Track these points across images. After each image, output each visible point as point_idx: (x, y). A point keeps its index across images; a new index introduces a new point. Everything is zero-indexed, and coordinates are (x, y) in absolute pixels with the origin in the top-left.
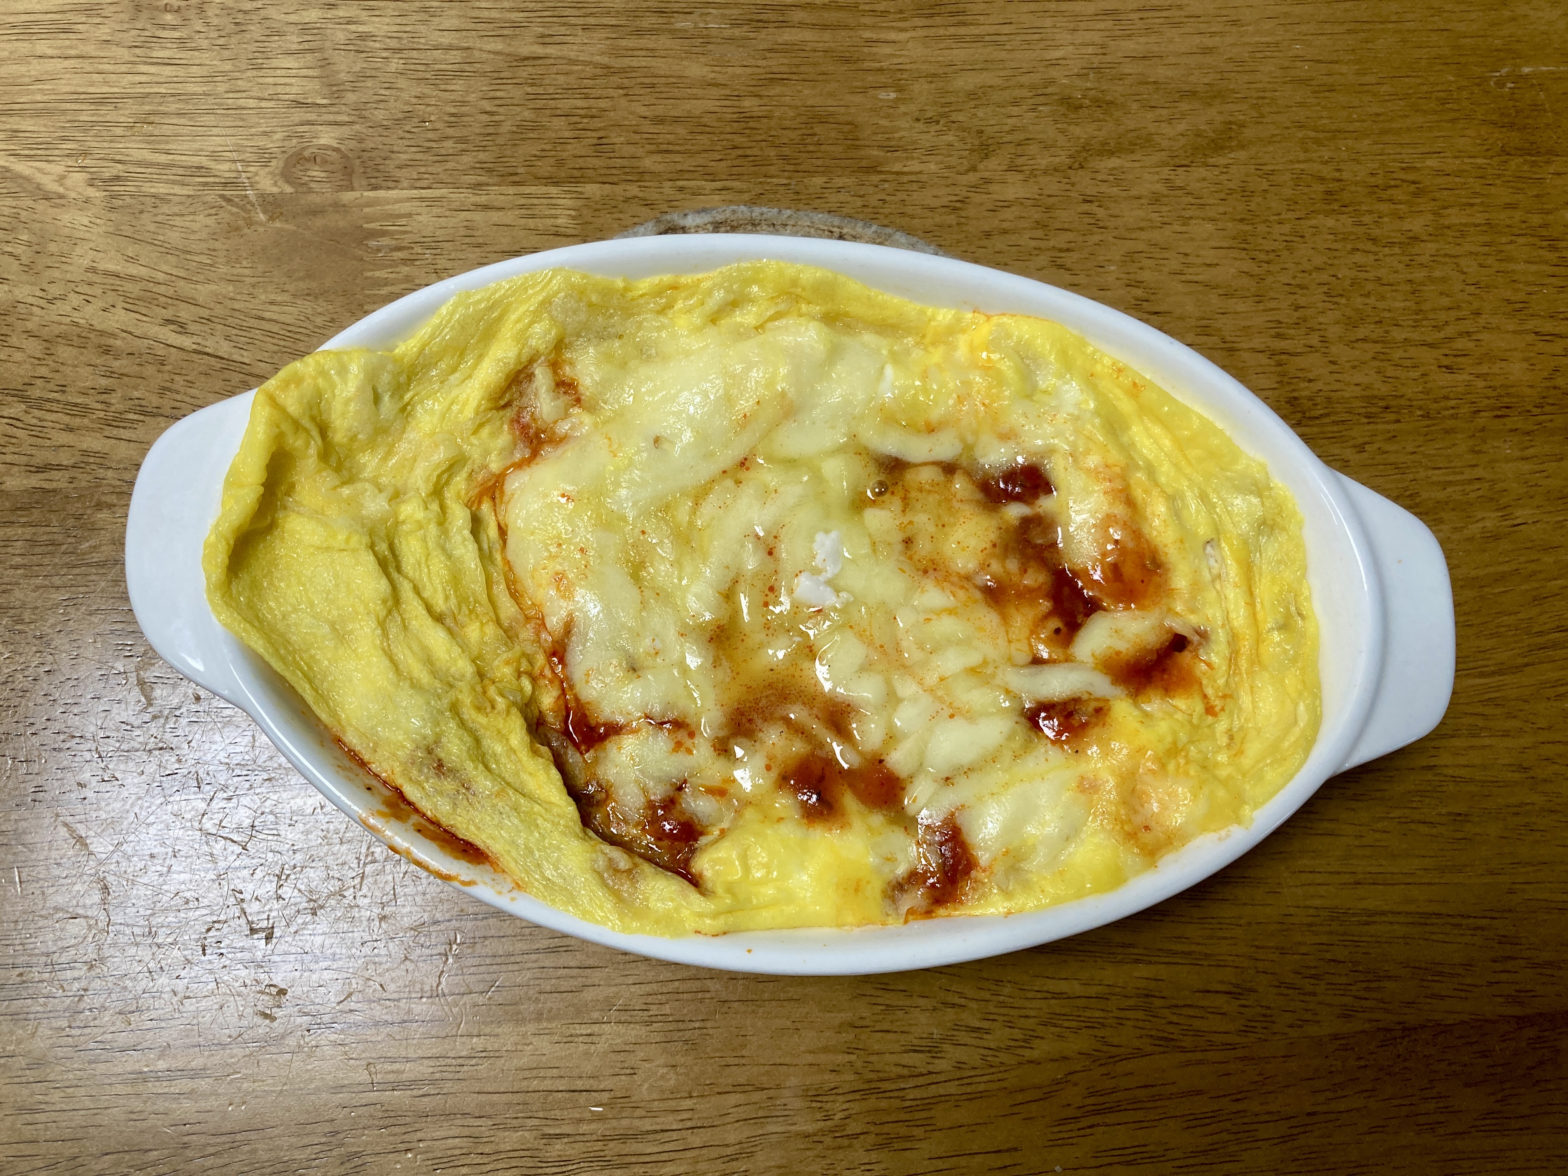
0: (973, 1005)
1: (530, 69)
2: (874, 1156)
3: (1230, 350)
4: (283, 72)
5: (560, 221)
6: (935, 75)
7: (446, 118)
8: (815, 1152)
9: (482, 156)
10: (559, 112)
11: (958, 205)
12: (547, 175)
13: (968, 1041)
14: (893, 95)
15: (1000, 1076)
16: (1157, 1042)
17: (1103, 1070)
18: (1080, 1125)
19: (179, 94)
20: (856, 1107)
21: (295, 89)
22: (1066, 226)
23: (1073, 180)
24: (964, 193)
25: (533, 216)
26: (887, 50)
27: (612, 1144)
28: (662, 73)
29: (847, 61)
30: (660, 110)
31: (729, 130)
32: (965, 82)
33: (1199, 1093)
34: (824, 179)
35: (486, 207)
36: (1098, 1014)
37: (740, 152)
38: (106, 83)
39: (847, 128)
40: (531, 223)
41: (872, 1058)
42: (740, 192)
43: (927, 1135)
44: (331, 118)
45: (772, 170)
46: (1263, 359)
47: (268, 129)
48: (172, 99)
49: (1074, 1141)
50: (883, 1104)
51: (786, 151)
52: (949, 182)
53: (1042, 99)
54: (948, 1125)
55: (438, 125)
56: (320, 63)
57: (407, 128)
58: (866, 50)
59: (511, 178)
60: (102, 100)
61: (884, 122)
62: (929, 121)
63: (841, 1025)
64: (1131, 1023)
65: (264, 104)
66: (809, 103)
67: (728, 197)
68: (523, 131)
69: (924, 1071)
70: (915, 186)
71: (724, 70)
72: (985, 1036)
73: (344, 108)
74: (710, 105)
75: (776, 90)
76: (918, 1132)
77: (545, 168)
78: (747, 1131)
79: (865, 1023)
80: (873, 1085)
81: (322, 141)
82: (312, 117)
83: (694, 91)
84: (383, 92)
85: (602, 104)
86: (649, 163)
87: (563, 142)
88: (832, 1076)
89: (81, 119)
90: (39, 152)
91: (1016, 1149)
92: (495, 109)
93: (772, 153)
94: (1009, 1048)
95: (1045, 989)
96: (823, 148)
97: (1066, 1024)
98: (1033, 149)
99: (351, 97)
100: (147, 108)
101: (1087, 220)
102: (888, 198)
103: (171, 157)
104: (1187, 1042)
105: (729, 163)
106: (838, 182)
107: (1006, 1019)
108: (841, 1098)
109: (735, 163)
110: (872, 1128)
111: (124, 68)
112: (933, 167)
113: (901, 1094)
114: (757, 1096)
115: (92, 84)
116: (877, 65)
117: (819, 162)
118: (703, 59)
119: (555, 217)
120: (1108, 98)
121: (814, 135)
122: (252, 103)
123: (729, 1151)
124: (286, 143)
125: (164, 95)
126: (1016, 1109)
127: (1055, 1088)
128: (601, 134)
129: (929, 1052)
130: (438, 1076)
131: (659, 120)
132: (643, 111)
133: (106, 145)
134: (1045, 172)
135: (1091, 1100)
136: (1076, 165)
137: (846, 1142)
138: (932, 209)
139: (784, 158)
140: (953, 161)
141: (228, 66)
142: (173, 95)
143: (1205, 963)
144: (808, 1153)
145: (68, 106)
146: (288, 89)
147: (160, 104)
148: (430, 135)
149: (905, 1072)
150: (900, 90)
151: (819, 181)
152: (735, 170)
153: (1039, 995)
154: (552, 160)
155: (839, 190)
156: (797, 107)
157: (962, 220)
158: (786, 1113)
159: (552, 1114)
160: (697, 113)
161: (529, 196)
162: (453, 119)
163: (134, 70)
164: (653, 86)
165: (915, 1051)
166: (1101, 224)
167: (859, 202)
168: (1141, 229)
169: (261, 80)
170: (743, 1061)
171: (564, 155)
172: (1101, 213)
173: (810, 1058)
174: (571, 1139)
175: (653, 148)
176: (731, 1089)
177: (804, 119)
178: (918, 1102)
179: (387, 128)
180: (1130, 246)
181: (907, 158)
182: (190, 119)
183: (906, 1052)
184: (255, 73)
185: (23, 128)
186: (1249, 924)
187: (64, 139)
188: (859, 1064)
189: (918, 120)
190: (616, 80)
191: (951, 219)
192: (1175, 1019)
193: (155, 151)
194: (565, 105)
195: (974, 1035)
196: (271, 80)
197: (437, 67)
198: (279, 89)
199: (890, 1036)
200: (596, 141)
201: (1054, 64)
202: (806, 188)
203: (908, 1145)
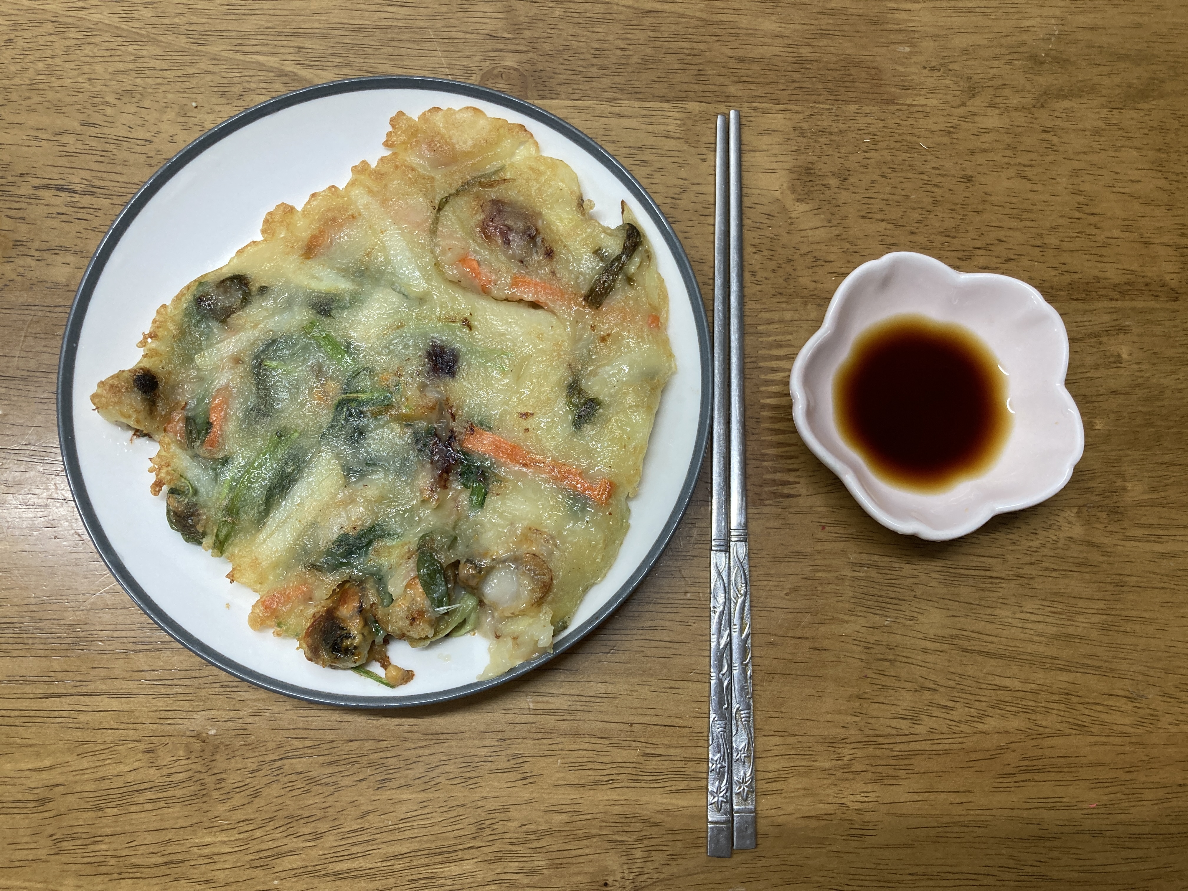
0: (942, 690)
1: (651, 19)
2: (870, 788)
3: (1146, 243)
4: (482, 14)
5: (669, 128)
6: (938, 36)
7: (593, 51)
8: (830, 781)
9: (617, 79)
10: (671, 51)
11: (952, 129)
12: (661, 95)
13: (939, 714)
14: (908, 49)
15: (961, 740)
16: (1074, 727)
17: (1034, 743)
18: (1015, 779)
19: (412, 27)
20: (859, 753)
21: (490, 26)
22: (1029, 148)
23: (1036, 115)
24: (956, 122)
25: (651, 123)
26: (904, 16)
27: (690, 764)
28: (744, 26)
29: (876, 24)
30: (741, 53)
31: (790, 69)
32: (960, 42)
33: (1102, 764)
34: (857, 107)
35: (619, 115)
36: (1031, 703)
37: (797, 85)
38: (362, 18)
39: (873, 71)
40: (650, 128)
41: (870, 721)
42: (797, 113)
43: (908, 776)
44: (513, 47)
45: (821, 98)
46: (1170, 251)
47: (470, 54)
48: (406, 30)
49: (1013, 789)
50: (878, 752)
51: (830, 85)
52: (946, 113)
53: (1016, 56)
54: (923, 770)
55: (588, 56)
56: (507, 9)
57: (566, 57)
58: (889, 15)
59: (636, 95)
60: (360, 29)
61: (900, 69)
62: (933, 69)
63: (851, 696)
64: (1055, 712)
65: (468, 36)
66: (848, 52)
67: (787, 116)
68: (646, 63)
69: (907, 732)
70: (920, 115)
71: (788, 26)
72: (951, 712)
73: (522, 41)
74: (777, 50)
75: (823, 42)
76: (902, 774)
77: (661, 89)
78: (783, 763)
79: (867, 696)
80: (871, 739)
81: (508, 63)
82: (501, 46)
83: (767, 40)
84: (549, 31)
85: (702, 46)
86: (732, 90)
87: (672, 72)
88: (842, 730)
89: (346, 41)
90: (317, 63)
91: (969, 791)
92: (626, 46)
93: (820, 86)
94: (967, 721)
95: (994, 682)
96: (857, 84)
97: (1008, 708)
98: (1007, 92)
99: (527, 34)
100: (390, 36)
101: (1044, 145)
102: (901, 122)
103: (405, 70)
104: (1095, 729)
105: (789, 92)
106: (867, 109)
107: (966, 701)
108: (848, 746)
109: (795, 92)
110: (869, 768)
111: (374, 8)
112: (934, 102)
113: (891, 746)
114: (791, 740)
115: (353, 18)
116: (896, 27)
117: (854, 95)
118: (773, 18)
119: (667, 124)
120: (1064, 57)
121: (851, 75)
122: (460, 35)
123: (770, 775)
124: (483, 64)
125: (400, 28)
126: (971, 764)
127: (999, 752)
128: (701, 67)
129: (911, 719)
130: (573, 708)
131: (741, 60)
132: (729, 52)
133: (362, 60)
134: (1016, 109)
135: (1026, 763)
136: (1039, 105)
137: (851, 776)
138: (933, 132)
139: (829, 91)
140: (949, 98)
141: (444, 9)
142: (407, 28)
143: (1110, 675)
144: (825, 782)
145: (336, 32)
146: (484, 26)
147: (398, 34)
148: (581, 63)
149: (894, 732)
150: (912, 45)
151: (853, 108)
152: (793, 98)
153: (990, 687)
154: (665, 84)
155: (866, 115)
156: (838, 55)
157: (955, 141)
158: (811, 753)
159: (650, 740)
160: (768, 55)
161: (648, 109)
162: (597, 52)
163: (381, 9)
164: (738, 35)
165: (901, 718)
166: (1055, 148)
167: (881, 124)
168: (1085, 153)
169: (466, 19)
170: (781, 715)
171: (674, 81)
172: (1055, 140)
173: (829, 717)
174: (663, 758)
175: (736, 79)
176: (772, 733)
177: (843, 63)
178: (903, 753)
179: (551, 56)
180: (1076, 165)
181: (916, 95)
182: (418, 45)
183: (895, 718)
184: (462, 14)
185: (306, 46)
186: (1143, 650)
187: (334, 55)
188: (862, 724)
189: (925, 68)
190: (712, 29)
191: (946, 140)
192: (1087, 712)
193: (395, 66)
194: (675, 46)
195: (944, 710)
196: (473, 20)
197: (588, 15)
198: (478, 26)
199: (883, 707)
200: (696, 72)
201: (1026, 30)
202: (844, 112)
203: (894, 782)
